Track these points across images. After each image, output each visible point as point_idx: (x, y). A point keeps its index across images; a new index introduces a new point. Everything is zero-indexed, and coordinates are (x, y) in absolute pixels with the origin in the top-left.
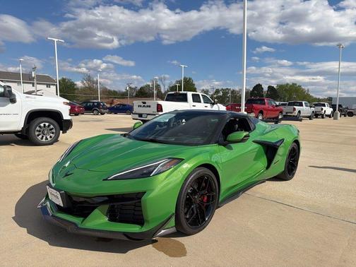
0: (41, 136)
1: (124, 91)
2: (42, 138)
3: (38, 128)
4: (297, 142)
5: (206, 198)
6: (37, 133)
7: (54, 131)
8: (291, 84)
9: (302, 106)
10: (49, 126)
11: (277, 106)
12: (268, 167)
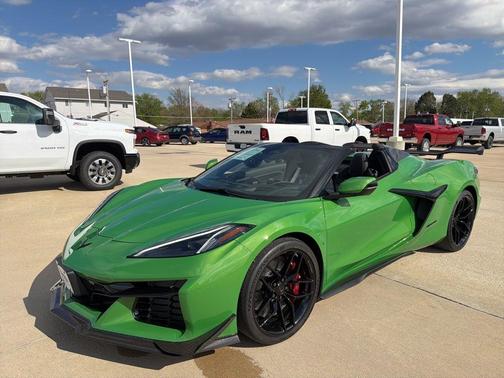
0: (96, 178)
1: (226, 109)
2: (97, 181)
3: (91, 167)
4: (472, 190)
5: (297, 287)
6: (90, 173)
7: (113, 170)
8: (481, 90)
9: (497, 125)
10: (107, 163)
11: (454, 126)
12: (416, 232)
